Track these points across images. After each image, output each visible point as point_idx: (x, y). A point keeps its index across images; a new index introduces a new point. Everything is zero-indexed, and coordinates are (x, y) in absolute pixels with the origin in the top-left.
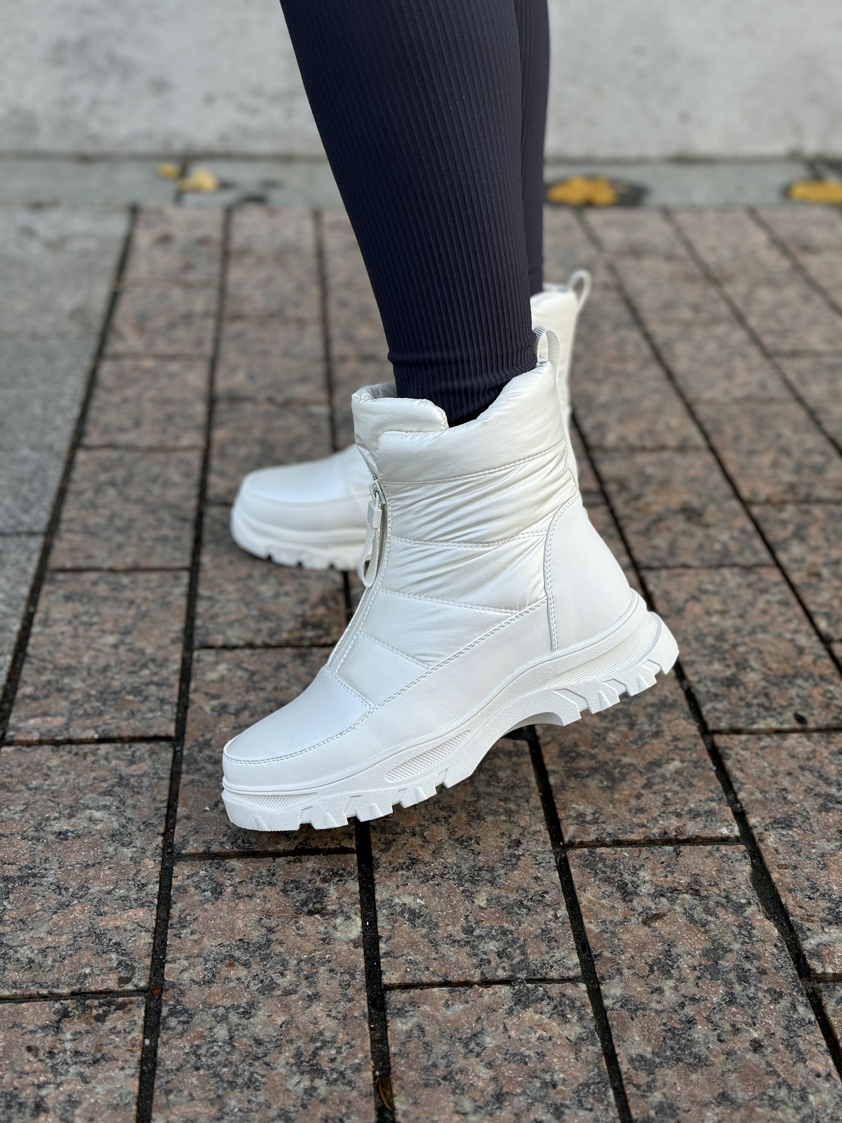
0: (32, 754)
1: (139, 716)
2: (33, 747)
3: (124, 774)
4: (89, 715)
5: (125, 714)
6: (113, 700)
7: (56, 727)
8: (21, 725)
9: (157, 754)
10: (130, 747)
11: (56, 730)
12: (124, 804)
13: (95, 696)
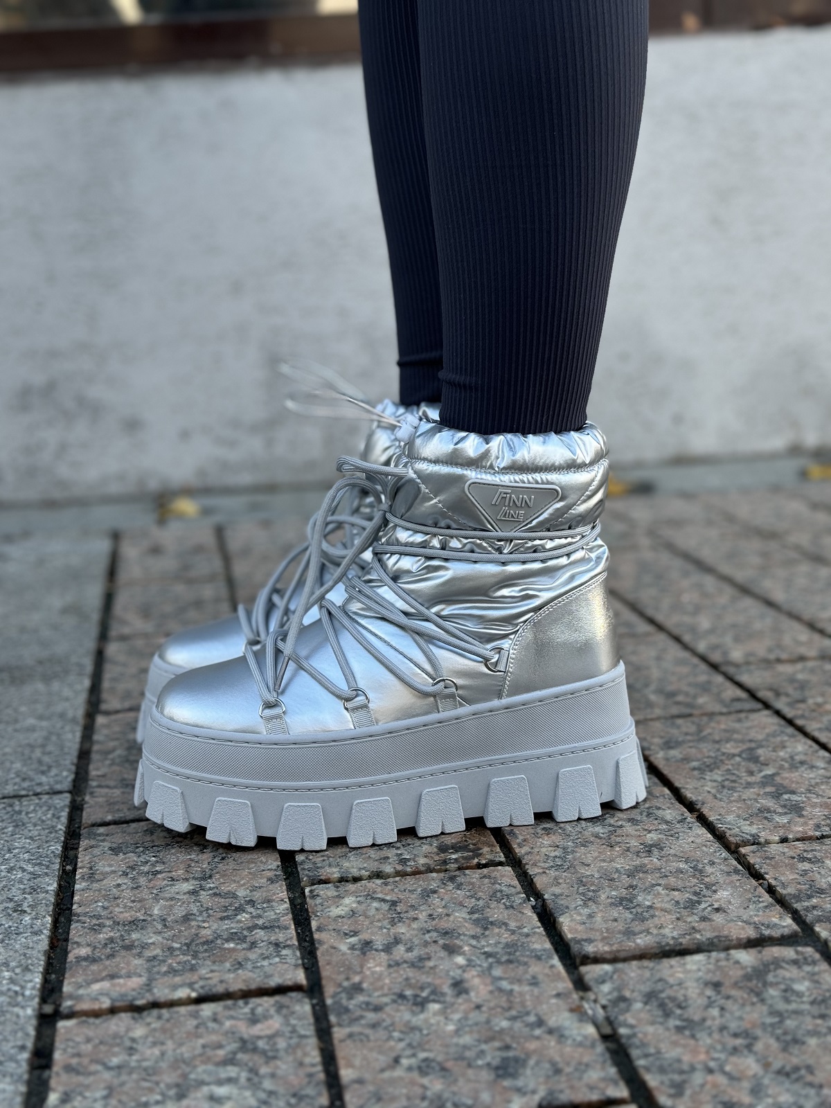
0: (105, 1025)
1: (249, 965)
2: (104, 1017)
3: (246, 1036)
4: (175, 971)
5: (228, 965)
6: (206, 951)
7: (134, 990)
8: (81, 992)
9: (288, 1007)
10: (246, 1004)
11: (134, 993)
12: (257, 1074)
13: (180, 949)
